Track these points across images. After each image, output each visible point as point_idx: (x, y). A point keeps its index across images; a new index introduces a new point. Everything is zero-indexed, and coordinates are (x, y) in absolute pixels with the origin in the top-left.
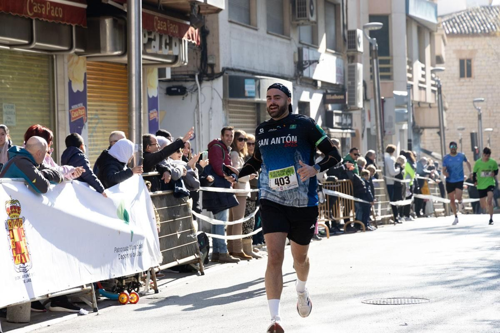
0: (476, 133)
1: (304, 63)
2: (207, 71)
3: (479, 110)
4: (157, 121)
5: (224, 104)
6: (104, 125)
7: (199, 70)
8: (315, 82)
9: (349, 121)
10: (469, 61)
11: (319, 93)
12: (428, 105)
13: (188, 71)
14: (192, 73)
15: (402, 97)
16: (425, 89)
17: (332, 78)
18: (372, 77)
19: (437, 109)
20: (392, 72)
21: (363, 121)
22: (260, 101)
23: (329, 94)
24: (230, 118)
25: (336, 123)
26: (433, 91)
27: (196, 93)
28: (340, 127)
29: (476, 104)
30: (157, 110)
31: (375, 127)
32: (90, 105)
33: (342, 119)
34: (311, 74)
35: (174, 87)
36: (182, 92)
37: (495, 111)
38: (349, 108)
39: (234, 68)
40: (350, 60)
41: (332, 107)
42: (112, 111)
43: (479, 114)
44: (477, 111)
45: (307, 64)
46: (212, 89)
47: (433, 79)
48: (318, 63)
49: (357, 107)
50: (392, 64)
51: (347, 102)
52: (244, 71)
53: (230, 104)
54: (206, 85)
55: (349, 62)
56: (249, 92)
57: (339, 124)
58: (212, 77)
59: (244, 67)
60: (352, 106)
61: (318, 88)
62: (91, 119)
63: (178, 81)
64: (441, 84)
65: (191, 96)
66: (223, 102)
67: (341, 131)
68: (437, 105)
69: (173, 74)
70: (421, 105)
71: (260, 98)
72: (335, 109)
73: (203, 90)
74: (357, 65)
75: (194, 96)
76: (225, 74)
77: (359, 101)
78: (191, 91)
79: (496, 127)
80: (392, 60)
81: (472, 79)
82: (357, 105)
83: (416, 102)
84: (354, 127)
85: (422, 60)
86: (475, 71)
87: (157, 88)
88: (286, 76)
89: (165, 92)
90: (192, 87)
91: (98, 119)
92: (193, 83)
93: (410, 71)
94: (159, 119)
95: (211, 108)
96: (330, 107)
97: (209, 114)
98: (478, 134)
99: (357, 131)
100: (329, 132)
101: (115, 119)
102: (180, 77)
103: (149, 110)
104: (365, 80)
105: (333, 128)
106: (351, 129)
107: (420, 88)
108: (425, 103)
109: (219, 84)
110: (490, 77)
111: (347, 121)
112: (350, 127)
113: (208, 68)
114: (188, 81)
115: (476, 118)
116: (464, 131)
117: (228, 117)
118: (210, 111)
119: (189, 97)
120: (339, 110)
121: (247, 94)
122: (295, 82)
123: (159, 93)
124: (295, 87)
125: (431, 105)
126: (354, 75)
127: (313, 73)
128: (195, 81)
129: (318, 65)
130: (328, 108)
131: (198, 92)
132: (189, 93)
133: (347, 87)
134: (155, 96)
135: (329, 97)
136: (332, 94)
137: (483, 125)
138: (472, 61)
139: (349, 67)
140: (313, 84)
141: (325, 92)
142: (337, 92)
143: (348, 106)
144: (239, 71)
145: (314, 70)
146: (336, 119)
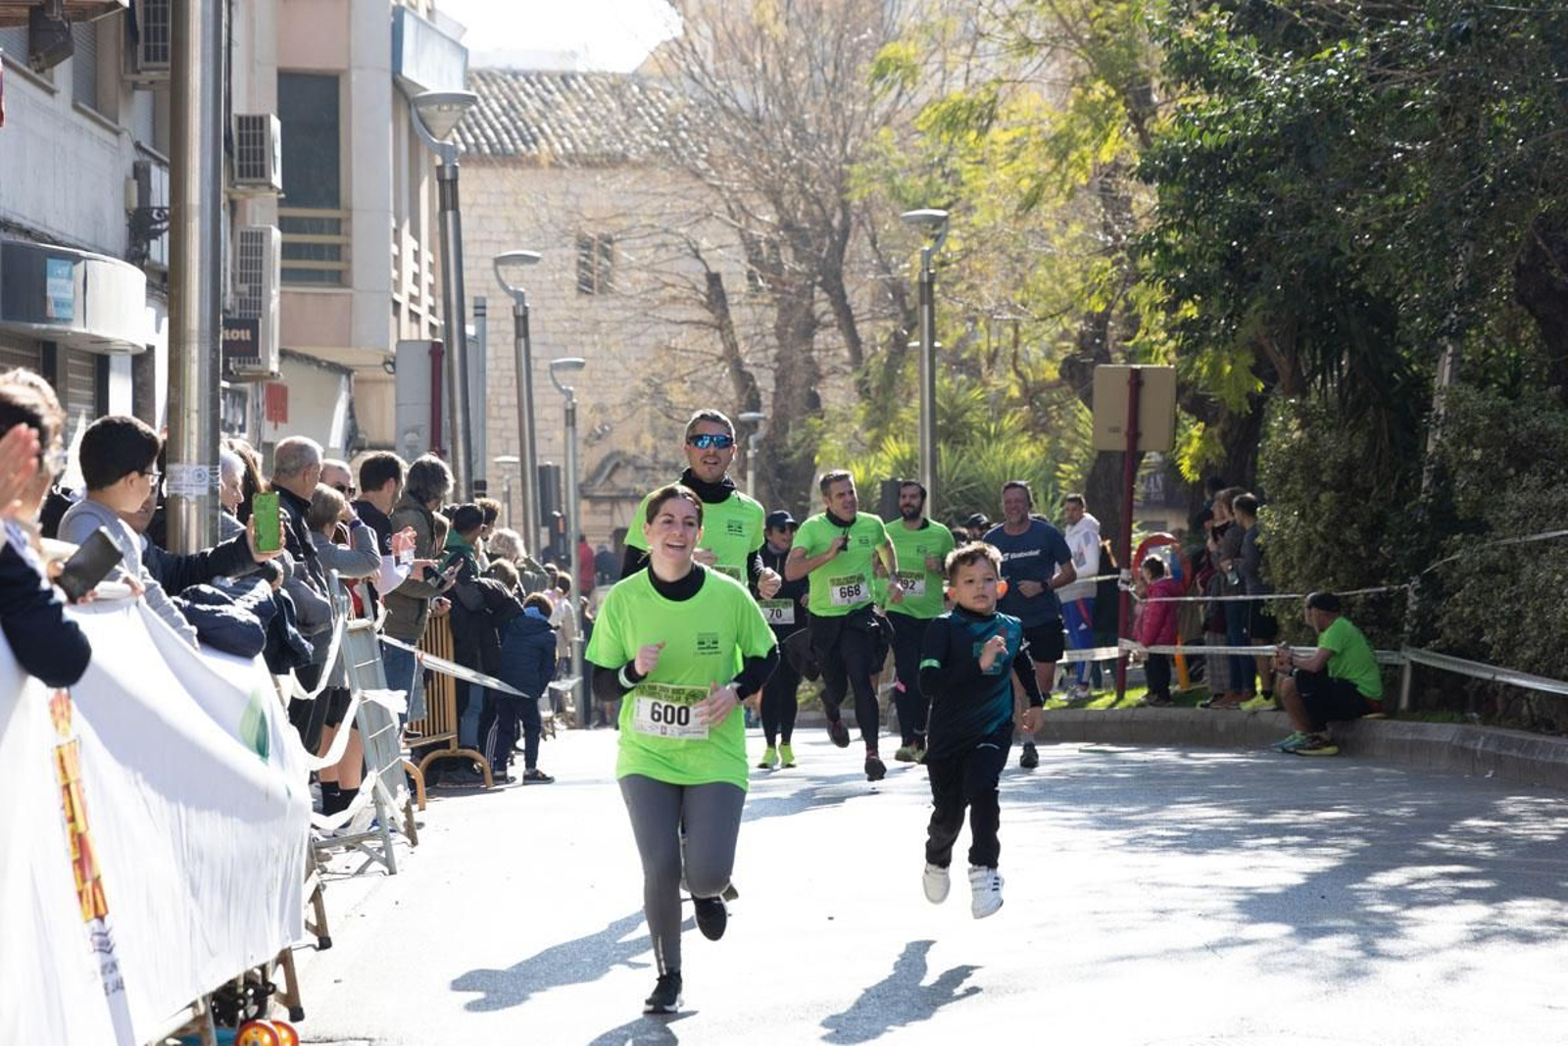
0: (557, 468)
1: (153, 214)
3: (570, 394)
8: (167, 279)
16: (418, 319)
20: (349, 261)
29: (556, 374)
38: (241, 374)
43: (570, 407)
44: (564, 398)
50: (349, 234)
56: (55, 304)
60: (253, 368)
74: (269, 232)
77: (270, 357)
80: (349, 219)
82: (263, 363)
85: (415, 226)
93: (397, 262)
107: (412, 316)
115: (562, 423)
121: (51, 311)
126: (259, 265)
133: (230, 302)
139: (244, 236)
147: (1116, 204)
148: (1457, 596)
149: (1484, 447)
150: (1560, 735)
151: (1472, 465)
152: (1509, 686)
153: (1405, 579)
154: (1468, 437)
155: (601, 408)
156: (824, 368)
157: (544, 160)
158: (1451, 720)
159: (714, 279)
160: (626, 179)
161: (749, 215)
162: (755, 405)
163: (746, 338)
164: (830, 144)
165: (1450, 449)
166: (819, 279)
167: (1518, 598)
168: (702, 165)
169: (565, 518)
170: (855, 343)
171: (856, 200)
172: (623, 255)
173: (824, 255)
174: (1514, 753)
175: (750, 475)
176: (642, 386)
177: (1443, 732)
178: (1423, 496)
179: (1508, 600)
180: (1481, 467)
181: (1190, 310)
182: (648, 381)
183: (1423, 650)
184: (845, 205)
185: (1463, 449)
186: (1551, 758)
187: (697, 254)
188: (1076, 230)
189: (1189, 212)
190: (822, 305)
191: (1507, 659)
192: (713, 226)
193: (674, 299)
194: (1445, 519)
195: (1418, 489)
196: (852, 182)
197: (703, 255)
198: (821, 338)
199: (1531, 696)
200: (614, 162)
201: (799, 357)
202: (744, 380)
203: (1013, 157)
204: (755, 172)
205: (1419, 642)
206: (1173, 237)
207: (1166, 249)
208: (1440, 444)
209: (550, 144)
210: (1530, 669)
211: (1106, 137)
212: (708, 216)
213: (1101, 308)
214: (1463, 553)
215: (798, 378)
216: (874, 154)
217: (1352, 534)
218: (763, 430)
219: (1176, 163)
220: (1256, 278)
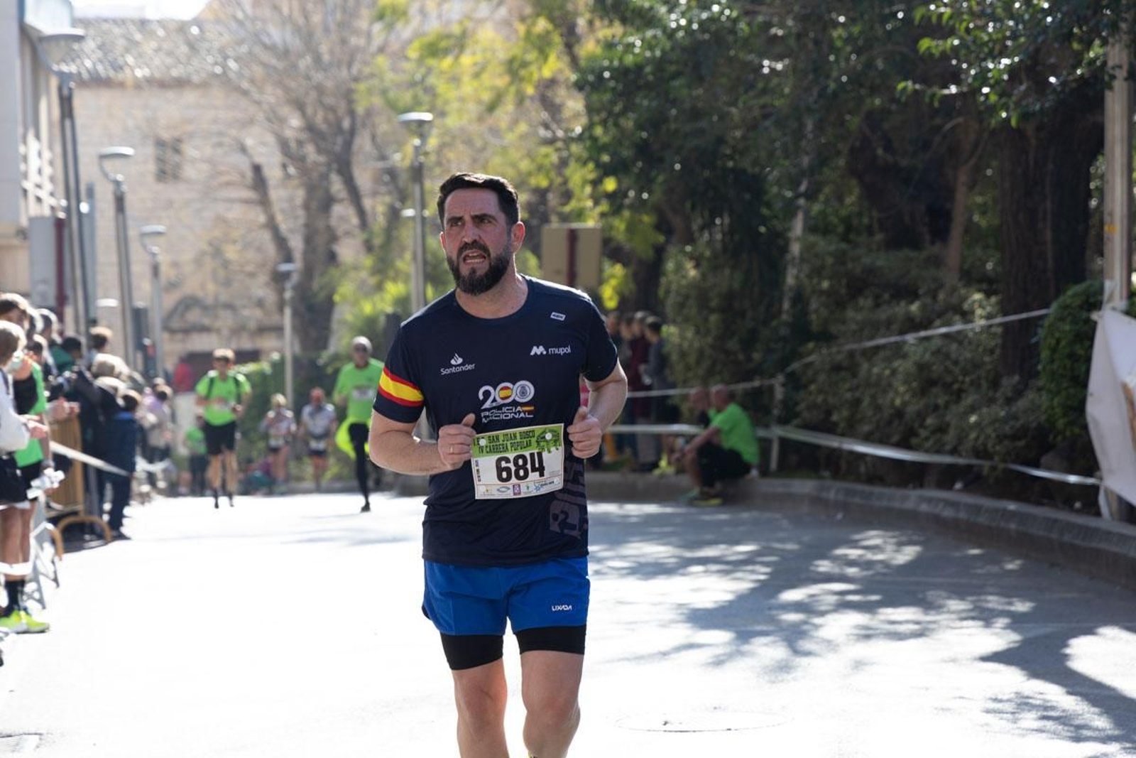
0: (147, 310)
3: (154, 255)
26: (51, 208)
29: (147, 241)
43: (155, 264)
44: (151, 258)
93: (25, 158)
98: (150, 314)
115: (150, 275)
147: (553, 108)
148: (813, 387)
149: (830, 278)
150: (889, 485)
151: (822, 292)
152: (852, 453)
153: (772, 376)
154: (818, 272)
155: (175, 264)
156: (340, 232)
157: (129, 82)
158: (809, 477)
159: (257, 169)
160: (190, 97)
161: (282, 121)
162: (288, 259)
163: (283, 211)
164: (339, 67)
165: (806, 281)
166: (335, 166)
167: (857, 387)
168: (245, 85)
169: (154, 345)
170: (361, 213)
171: (360, 110)
172: (190, 151)
173: (338, 148)
174: (857, 500)
175: (288, 312)
176: (205, 247)
177: (804, 486)
178: (784, 317)
179: (850, 390)
180: (828, 293)
181: (610, 185)
182: (210, 244)
183: (788, 427)
184: (352, 113)
185: (815, 281)
186: (885, 503)
187: (243, 149)
188: (523, 127)
189: (610, 113)
190: (337, 185)
191: (850, 431)
192: (256, 130)
193: (228, 184)
194: (802, 332)
195: (780, 312)
196: (356, 97)
197: (251, 151)
198: (338, 210)
199: (868, 459)
200: (181, 84)
201: (320, 224)
202: (281, 242)
203: (477, 75)
204: (287, 90)
205: (784, 421)
206: (598, 131)
207: (594, 139)
208: (797, 277)
209: (133, 71)
210: (868, 439)
211: (546, 58)
212: (251, 121)
213: (544, 183)
214: (816, 356)
215: (320, 240)
216: (372, 75)
217: (733, 344)
218: (295, 278)
219: (600, 77)
220: (661, 160)
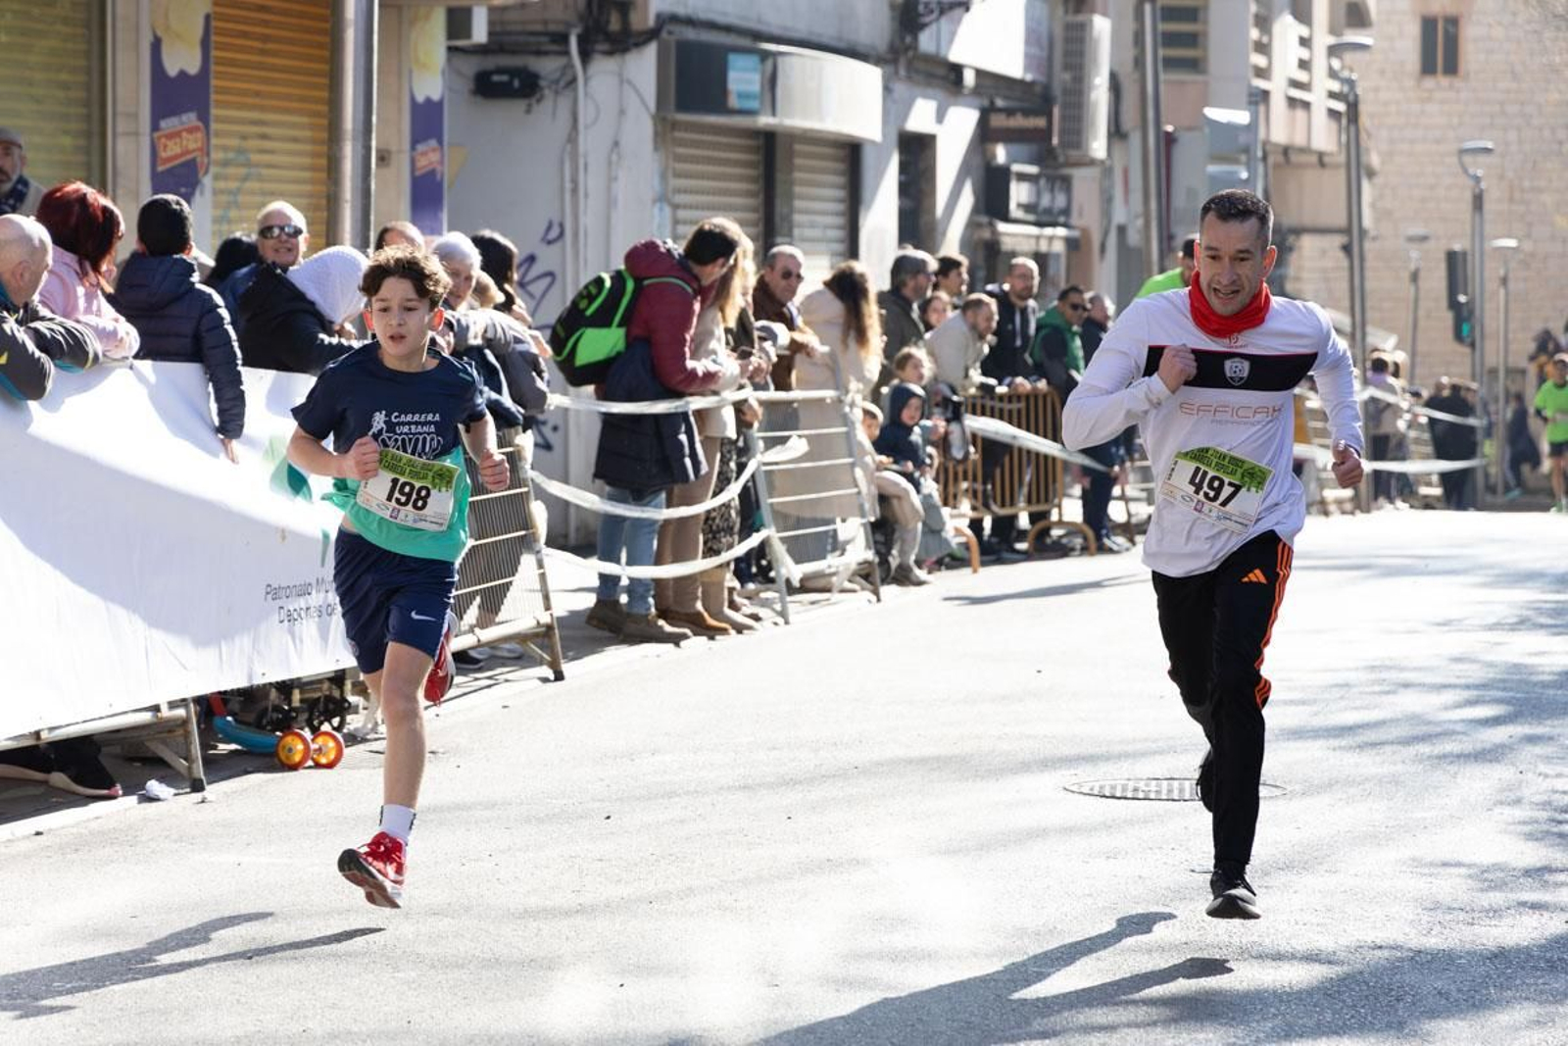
0: (1464, 254)
1: (921, 8)
2: (608, 22)
3: (1477, 179)
4: (438, 177)
5: (660, 128)
6: (268, 186)
7: (581, 18)
8: (957, 70)
9: (1060, 201)
10: (1453, 22)
11: (969, 106)
12: (1314, 159)
13: (545, 22)
14: (560, 28)
15: (1231, 128)
16: (1306, 105)
17: (1011, 62)
18: (1139, 62)
19: (1342, 174)
20: (1205, 49)
21: (1107, 200)
22: (775, 125)
23: (1000, 110)
24: (678, 175)
25: (1019, 205)
26: (1333, 114)
27: (568, 93)
28: (1031, 217)
29: (1468, 159)
30: (440, 142)
31: (1140, 222)
32: (219, 120)
33: (1039, 194)
34: (943, 43)
35: (500, 71)
36: (525, 87)
37: (1527, 184)
38: (1061, 159)
39: (694, 17)
40: (1071, 6)
41: (1008, 154)
42: (295, 140)
43: (1477, 191)
44: (1471, 183)
45: (932, 12)
46: (622, 80)
47: (1333, 74)
48: (967, 9)
49: (1086, 155)
50: (1206, 22)
51: (1055, 141)
52: (728, 29)
53: (680, 130)
54: (604, 68)
55: (1066, 12)
56: (741, 96)
57: (1028, 208)
58: (624, 42)
59: (725, 14)
60: (1073, 153)
61: (966, 91)
62: (226, 163)
63: (514, 52)
64: (1359, 91)
65: (555, 101)
66: (655, 125)
67: (1034, 230)
68: (1342, 158)
69: (498, 29)
70: (1294, 158)
71: (774, 113)
72: (1016, 161)
73: (594, 83)
74: (1091, 21)
75: (564, 104)
76: (664, 35)
77: (1095, 138)
78: (554, 87)
79: (1528, 236)
80: (1207, 8)
81: (1457, 82)
82: (1087, 150)
83: (1276, 145)
84: (1074, 220)
85: (1303, 14)
86: (1471, 54)
87: (443, 73)
88: (861, 49)
89: (471, 85)
90: (558, 74)
91: (248, 164)
92: (560, 62)
93: (1262, 48)
94: (447, 175)
95: (616, 144)
96: (1001, 154)
97: (610, 163)
98: (1469, 258)
99: (1085, 232)
100: (994, 232)
101: (303, 168)
102: (522, 39)
103: (416, 140)
104: (1116, 68)
105: (1006, 219)
106: (1065, 225)
107: (1292, 102)
108: (1305, 150)
109: (643, 66)
110: (1515, 76)
111: (1053, 199)
112: (1062, 219)
113: (609, 14)
114: (546, 53)
115: (1467, 206)
116: (1426, 246)
117: (670, 173)
118: (612, 151)
119: (547, 104)
120: (1031, 162)
121: (734, 102)
122: (890, 69)
123: (449, 87)
124: (891, 85)
125: (1326, 159)
126: (1081, 54)
127: (951, 41)
128: (567, 53)
129: (968, 18)
130: (994, 156)
131: (575, 90)
132: (547, 92)
133: (1057, 91)
134: (436, 96)
135: (998, 121)
136: (1010, 112)
137: (1488, 229)
138: (1463, 23)
139: (1068, 27)
140: (948, 78)
141: (986, 103)
142: (1026, 105)
143: (1059, 151)
144: (712, 26)
145: (953, 34)
146: (1019, 193)
169: (1470, 303)
